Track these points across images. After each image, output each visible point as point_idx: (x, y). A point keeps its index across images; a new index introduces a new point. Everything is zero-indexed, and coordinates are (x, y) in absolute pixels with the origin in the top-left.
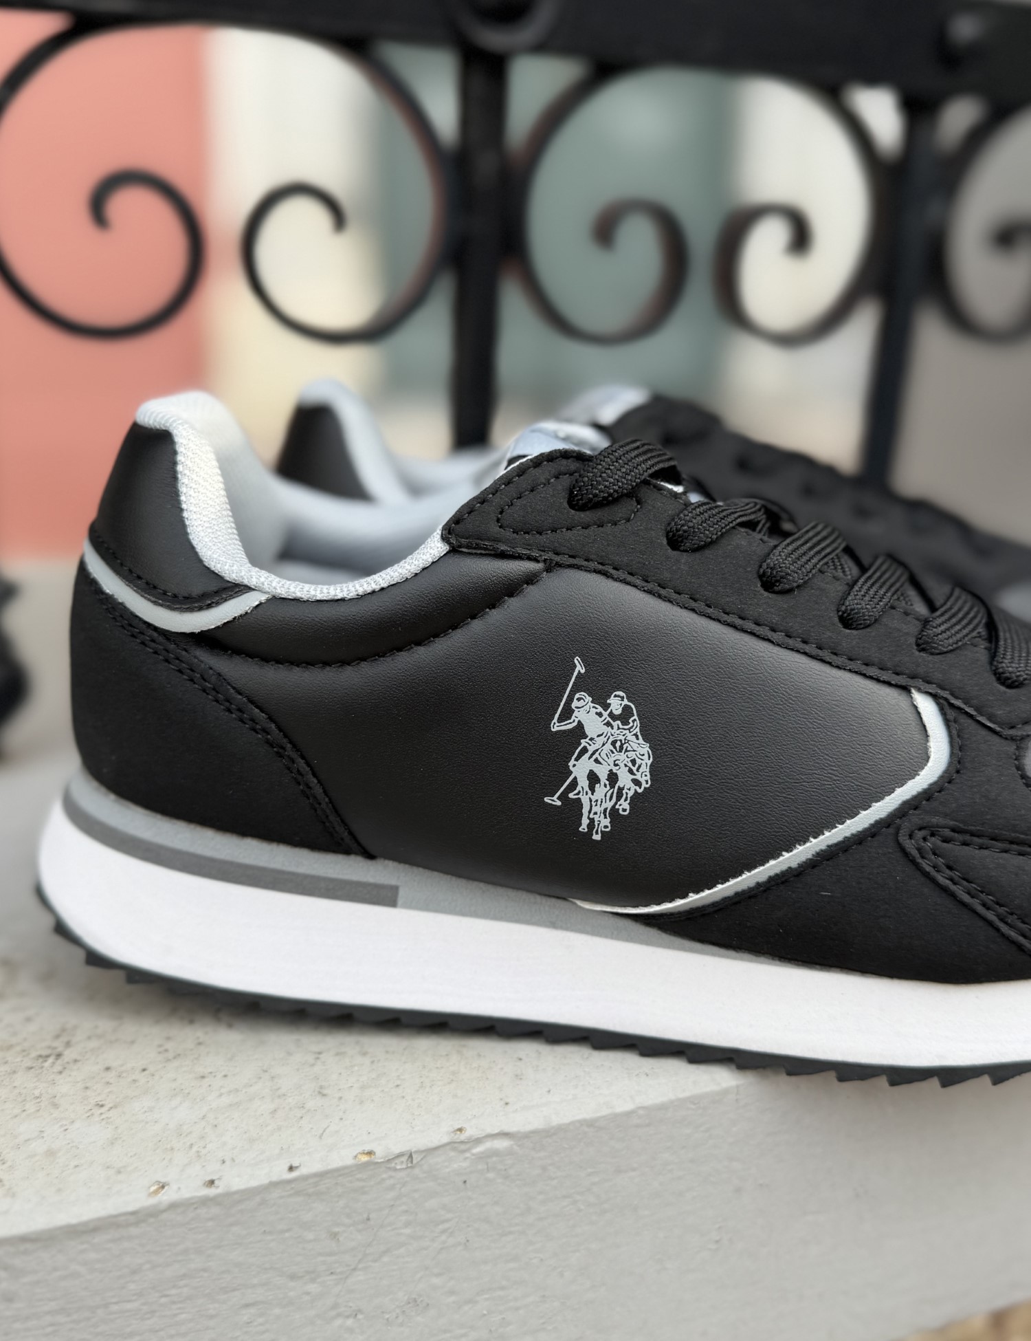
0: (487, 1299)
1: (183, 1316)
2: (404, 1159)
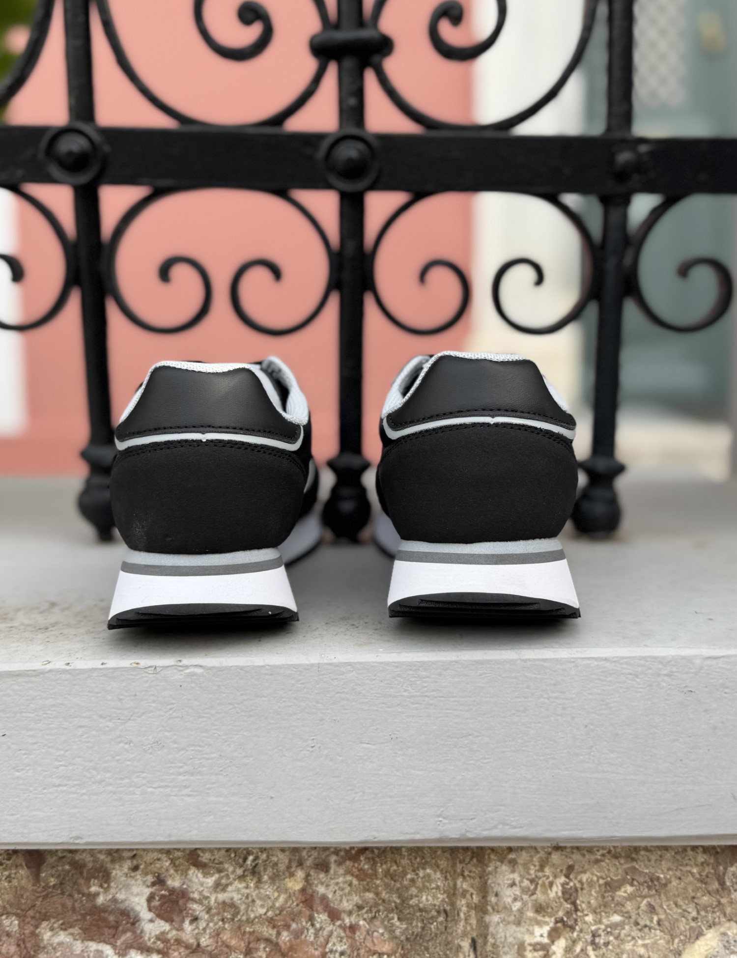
0: (192, 750)
1: (53, 726)
2: (153, 669)
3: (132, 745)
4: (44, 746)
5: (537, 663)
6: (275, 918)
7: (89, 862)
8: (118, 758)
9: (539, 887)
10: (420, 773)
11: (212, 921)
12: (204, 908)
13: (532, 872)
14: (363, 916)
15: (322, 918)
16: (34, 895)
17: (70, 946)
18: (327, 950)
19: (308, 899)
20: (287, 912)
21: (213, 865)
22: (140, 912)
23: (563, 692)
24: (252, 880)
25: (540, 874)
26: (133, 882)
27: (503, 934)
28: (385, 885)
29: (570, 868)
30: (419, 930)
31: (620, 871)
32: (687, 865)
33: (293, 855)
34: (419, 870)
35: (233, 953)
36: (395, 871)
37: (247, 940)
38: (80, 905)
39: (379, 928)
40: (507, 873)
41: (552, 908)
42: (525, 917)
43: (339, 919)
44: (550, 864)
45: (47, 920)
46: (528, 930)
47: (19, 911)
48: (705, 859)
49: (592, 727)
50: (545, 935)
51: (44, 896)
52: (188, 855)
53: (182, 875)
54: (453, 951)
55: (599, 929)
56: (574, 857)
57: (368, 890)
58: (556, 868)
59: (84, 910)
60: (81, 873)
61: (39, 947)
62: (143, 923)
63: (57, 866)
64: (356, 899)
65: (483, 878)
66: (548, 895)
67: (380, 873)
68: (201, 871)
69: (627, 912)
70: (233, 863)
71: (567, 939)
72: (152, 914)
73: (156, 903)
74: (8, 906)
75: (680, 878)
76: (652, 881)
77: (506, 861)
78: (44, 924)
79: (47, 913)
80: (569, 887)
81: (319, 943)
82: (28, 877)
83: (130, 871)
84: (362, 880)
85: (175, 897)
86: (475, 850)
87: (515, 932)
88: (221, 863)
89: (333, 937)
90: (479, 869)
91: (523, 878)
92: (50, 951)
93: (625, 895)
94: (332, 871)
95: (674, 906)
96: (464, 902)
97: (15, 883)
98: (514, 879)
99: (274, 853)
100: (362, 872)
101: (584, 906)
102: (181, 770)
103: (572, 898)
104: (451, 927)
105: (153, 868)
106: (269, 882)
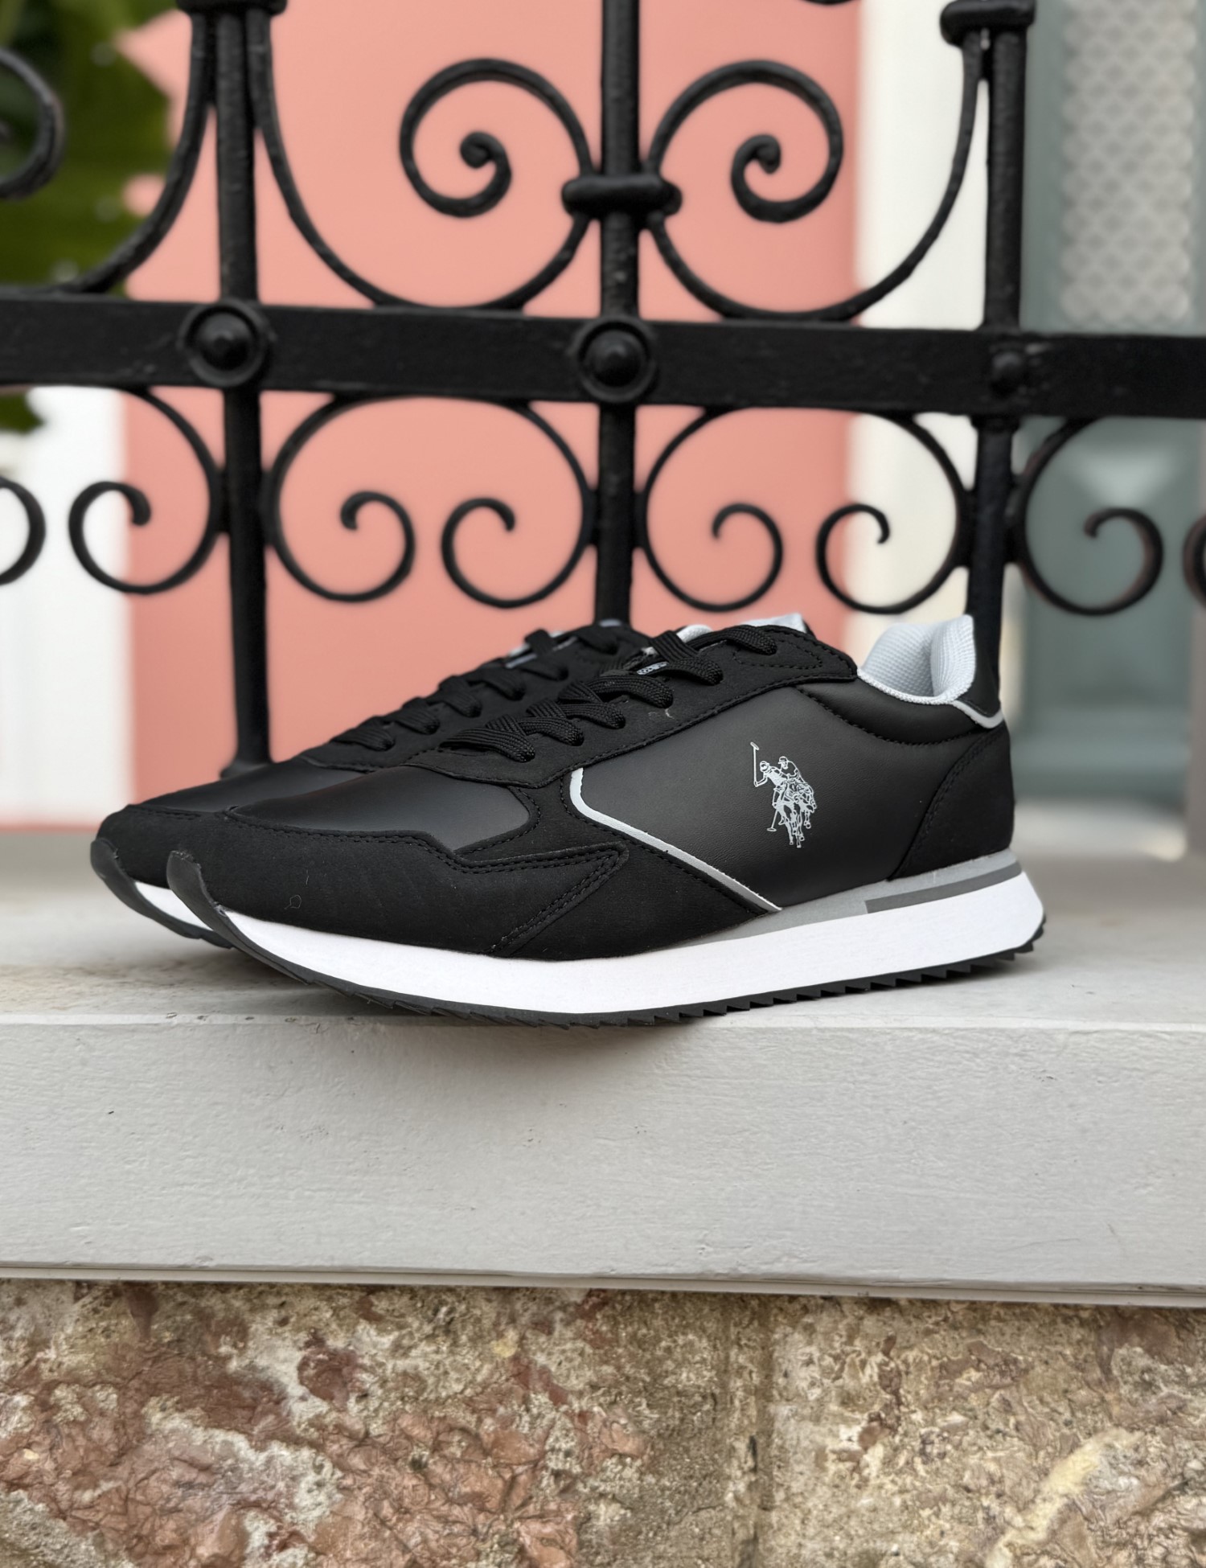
1: (178, 1101)
2: (316, 1026)
3: (284, 1130)
4: (166, 1129)
5: (839, 1034)
6: (475, 1398)
7: (219, 1310)
8: (265, 1148)
9: (846, 1368)
11: (386, 1399)
12: (376, 1379)
13: (837, 1345)
14: (598, 1400)
15: (541, 1399)
16: (140, 1356)
17: (187, 1436)
18: (547, 1448)
19: (522, 1371)
20: (492, 1390)
21: (392, 1319)
22: (287, 1386)
23: (875, 1075)
24: (444, 1342)
25: (848, 1349)
26: (279, 1342)
27: (795, 1436)
28: (630, 1355)
29: (891, 1341)
30: (677, 1422)
31: (961, 1348)
32: (1056, 1343)
33: (502, 1307)
34: (677, 1336)
35: (415, 1448)
36: (645, 1336)
37: (434, 1430)
38: (203, 1373)
39: (620, 1417)
40: (801, 1345)
41: (865, 1399)
42: (826, 1411)
43: (564, 1403)
44: (861, 1333)
45: (157, 1396)
46: (831, 1431)
47: (119, 1380)
48: (1083, 1336)
49: (913, 1124)
50: (855, 1438)
51: (155, 1357)
52: (356, 1303)
53: (348, 1331)
54: (724, 1454)
55: (932, 1432)
56: (895, 1323)
57: (606, 1363)
58: (871, 1341)
59: (209, 1380)
60: (208, 1326)
61: (144, 1433)
62: (291, 1402)
63: (175, 1315)
64: (589, 1374)
65: (766, 1347)
66: (859, 1379)
67: (624, 1338)
68: (375, 1326)
69: (971, 1410)
70: (420, 1316)
71: (885, 1445)
72: (304, 1388)
73: (310, 1372)
74: (103, 1372)
75: (1046, 1363)
76: (1006, 1363)
77: (800, 1328)
78: (153, 1401)
79: (157, 1383)
80: (888, 1369)
81: (535, 1437)
82: (134, 1329)
83: (276, 1326)
84: (598, 1348)
85: (337, 1363)
87: (812, 1432)
88: (402, 1316)
89: (555, 1428)
90: (762, 1336)
91: (824, 1353)
92: (159, 1441)
93: (968, 1383)
94: (556, 1334)
95: (1037, 1402)
96: (739, 1383)
97: (115, 1338)
98: (811, 1355)
99: (476, 1304)
100: (598, 1335)
101: (909, 1397)
102: (351, 1167)
103: (893, 1384)
104: (721, 1419)
105: (309, 1322)
106: (468, 1345)
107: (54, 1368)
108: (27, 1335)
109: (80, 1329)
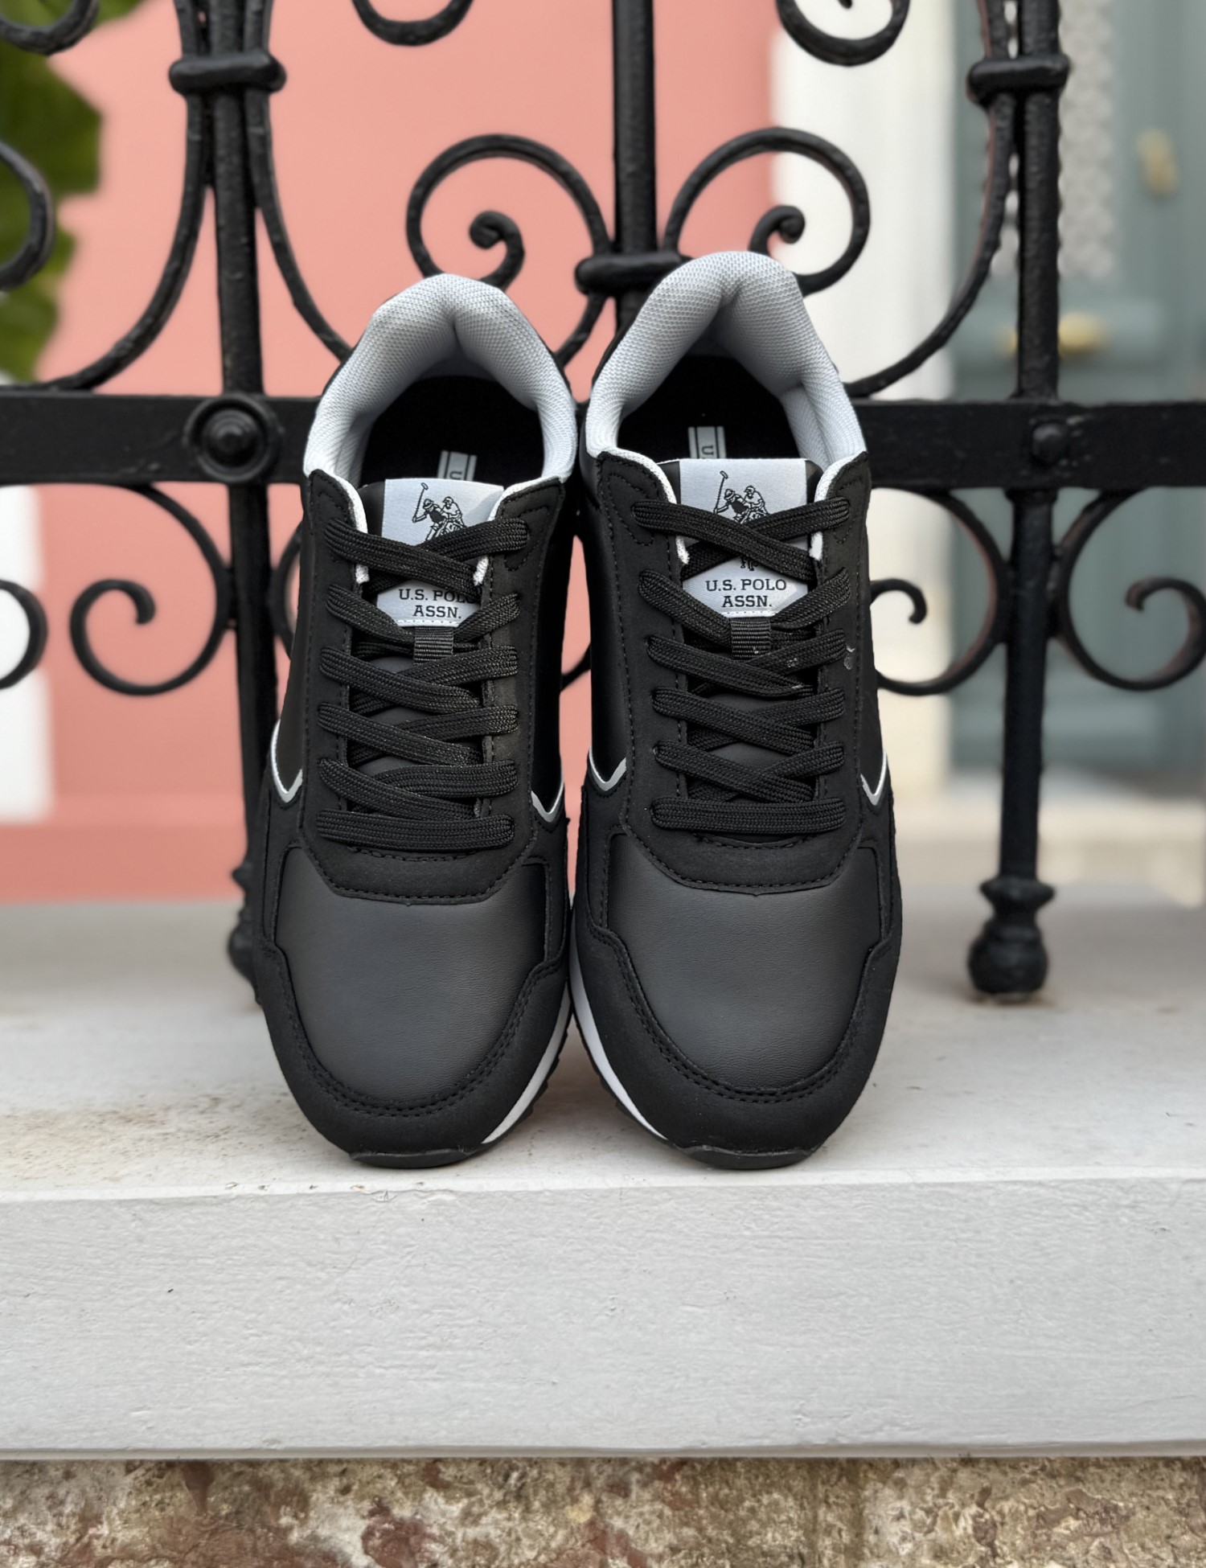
2: (383, 1195)
3: (353, 1305)
4: (228, 1307)
5: (939, 1189)
6: (550, 1565)
7: (278, 1480)
8: (332, 1324)
9: (939, 1521)
10: (770, 1349)
12: (446, 1548)
13: (929, 1498)
14: (679, 1562)
15: (618, 1564)
16: (197, 1529)
19: (599, 1536)
20: (568, 1555)
21: (460, 1485)
22: (351, 1555)
23: (978, 1232)
24: (516, 1508)
25: (941, 1501)
26: (341, 1510)
28: (711, 1517)
29: (986, 1493)
31: (1059, 1497)
32: (1158, 1488)
33: (576, 1471)
34: (761, 1495)
36: (727, 1496)
38: (263, 1545)
40: (891, 1500)
41: (959, 1553)
44: (954, 1486)
47: (175, 1554)
48: (1186, 1480)
49: (1019, 1282)
51: (212, 1530)
52: (424, 1470)
53: (414, 1499)
56: (991, 1474)
57: (687, 1524)
58: (965, 1493)
59: (270, 1551)
60: (267, 1497)
63: (232, 1486)
64: (669, 1537)
65: (857, 1506)
66: (952, 1532)
67: (705, 1499)
68: (442, 1494)
69: (1070, 1559)
70: (490, 1482)
72: (369, 1557)
73: (376, 1542)
74: (159, 1546)
75: (1148, 1508)
76: (1106, 1511)
77: (890, 1483)
79: (215, 1556)
80: (983, 1520)
82: (189, 1503)
83: (338, 1494)
84: (678, 1509)
85: (404, 1533)
86: (845, 1465)
88: (471, 1482)
90: (851, 1493)
91: (915, 1507)
93: (1067, 1532)
94: (633, 1496)
95: (1139, 1549)
96: (828, 1542)
97: (170, 1511)
98: (902, 1509)
99: (550, 1468)
100: (677, 1497)
101: (1005, 1548)
102: (423, 1342)
103: (988, 1536)
105: (370, 1489)
106: (541, 1510)
107: (108, 1544)
108: (78, 1510)
109: (134, 1503)
